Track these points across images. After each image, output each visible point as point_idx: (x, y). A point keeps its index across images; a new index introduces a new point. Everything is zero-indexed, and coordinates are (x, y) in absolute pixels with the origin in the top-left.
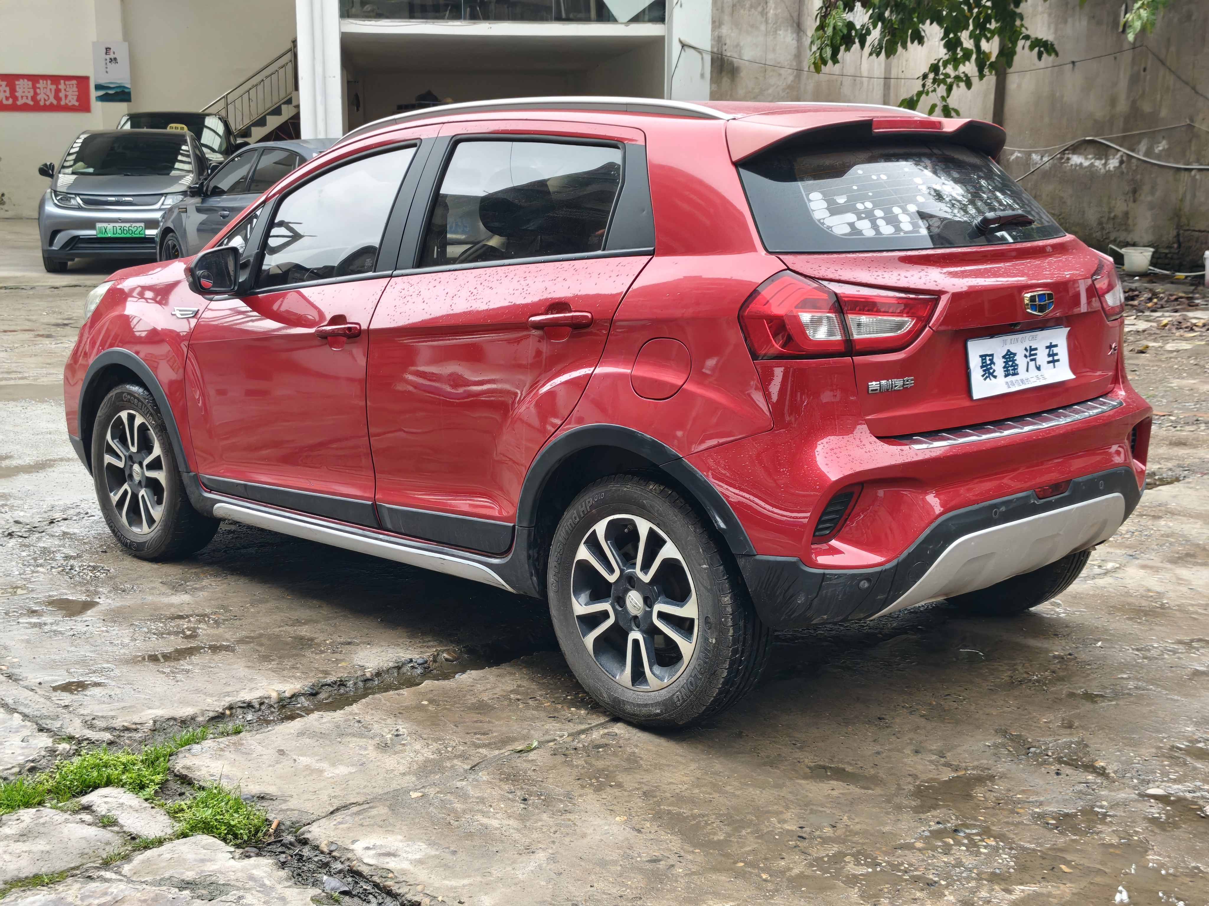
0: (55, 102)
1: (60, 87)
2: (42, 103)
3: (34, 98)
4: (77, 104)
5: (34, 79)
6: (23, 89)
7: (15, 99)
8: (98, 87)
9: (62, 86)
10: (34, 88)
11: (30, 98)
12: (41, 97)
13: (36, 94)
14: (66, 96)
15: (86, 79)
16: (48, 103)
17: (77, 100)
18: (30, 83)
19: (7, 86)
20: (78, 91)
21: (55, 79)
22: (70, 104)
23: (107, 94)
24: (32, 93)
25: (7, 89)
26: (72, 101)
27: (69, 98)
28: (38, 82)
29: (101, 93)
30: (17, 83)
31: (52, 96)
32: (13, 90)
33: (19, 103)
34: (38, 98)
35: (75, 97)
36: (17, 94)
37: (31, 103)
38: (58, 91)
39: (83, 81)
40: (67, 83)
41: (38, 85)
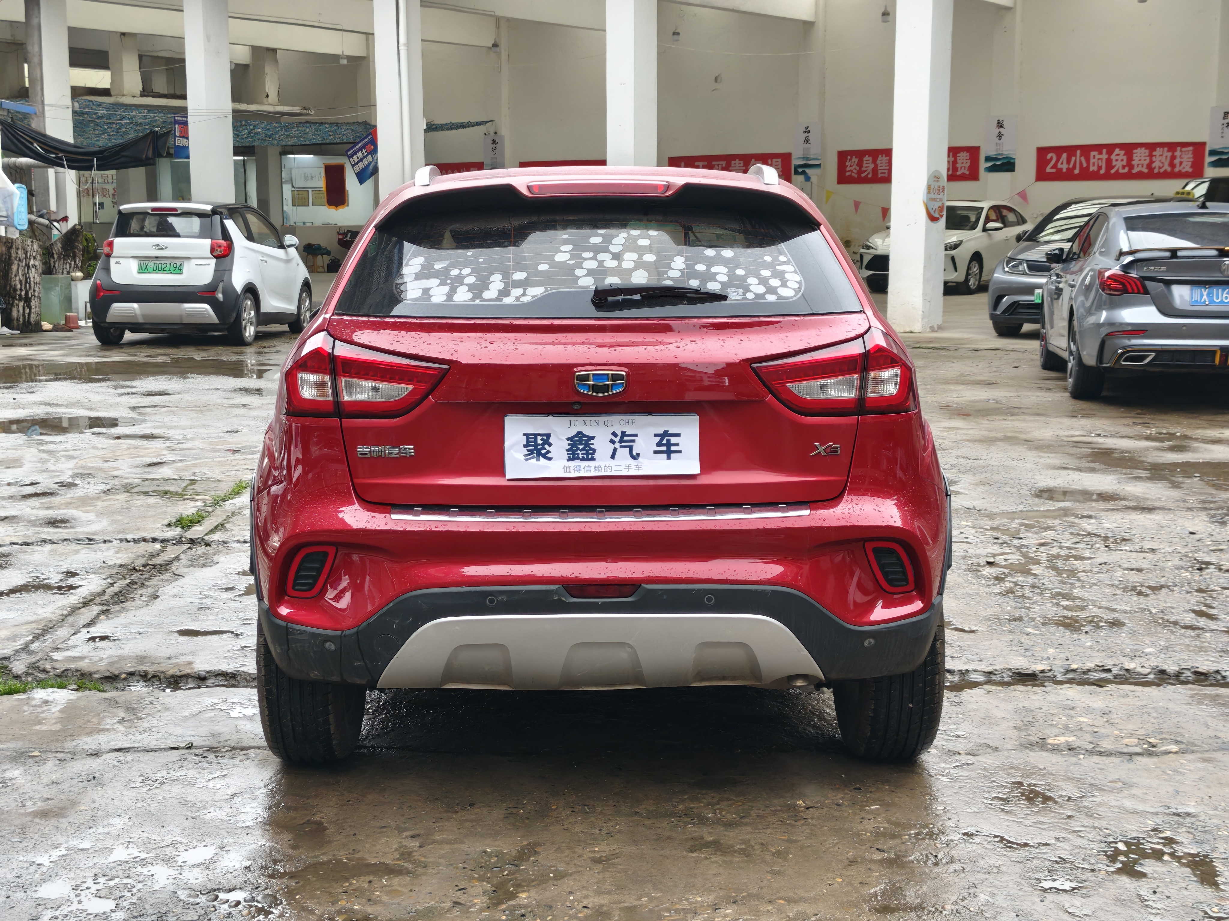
0: (1169, 169)
1: (1176, 154)
2: (1156, 171)
3: (1149, 166)
4: (1190, 170)
5: (1152, 147)
6: (1140, 157)
7: (1131, 167)
8: (1213, 153)
9: (1178, 153)
10: (1151, 156)
11: (1145, 166)
12: (1156, 165)
13: (1151, 162)
14: (1181, 163)
15: (1203, 144)
16: (1162, 170)
17: (1191, 167)
18: (1147, 151)
19: (1125, 155)
20: (1194, 157)
21: (1172, 146)
22: (1184, 171)
23: (1220, 160)
24: (1147, 162)
25: (1125, 158)
26: (1187, 167)
27: (1184, 165)
28: (1155, 150)
29: (1214, 158)
30: (1135, 151)
31: (1167, 163)
32: (1130, 159)
33: (1134, 171)
34: (1154, 165)
35: (1190, 164)
36: (1133, 163)
37: (1146, 171)
38: (1173, 158)
39: (1198, 147)
40: (1184, 149)
41: (1154, 153)
